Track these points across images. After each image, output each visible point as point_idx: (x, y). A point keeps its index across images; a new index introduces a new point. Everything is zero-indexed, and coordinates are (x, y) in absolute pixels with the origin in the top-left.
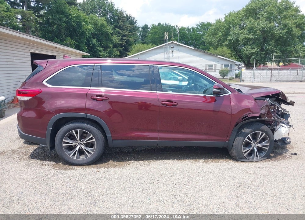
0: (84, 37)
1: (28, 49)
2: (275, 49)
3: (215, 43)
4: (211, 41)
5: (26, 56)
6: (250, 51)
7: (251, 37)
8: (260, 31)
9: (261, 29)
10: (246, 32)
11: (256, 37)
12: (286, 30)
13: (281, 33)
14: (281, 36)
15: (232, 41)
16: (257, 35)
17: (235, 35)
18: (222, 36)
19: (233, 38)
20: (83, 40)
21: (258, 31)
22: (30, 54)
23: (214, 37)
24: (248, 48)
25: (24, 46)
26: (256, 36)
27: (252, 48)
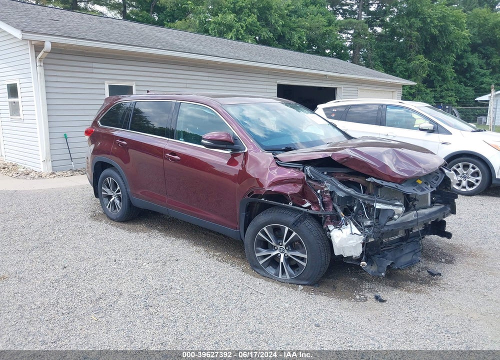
0: (453, 52)
1: (275, 81)
5: (268, 91)
20: (449, 58)
22: (276, 88)
25: (267, 76)
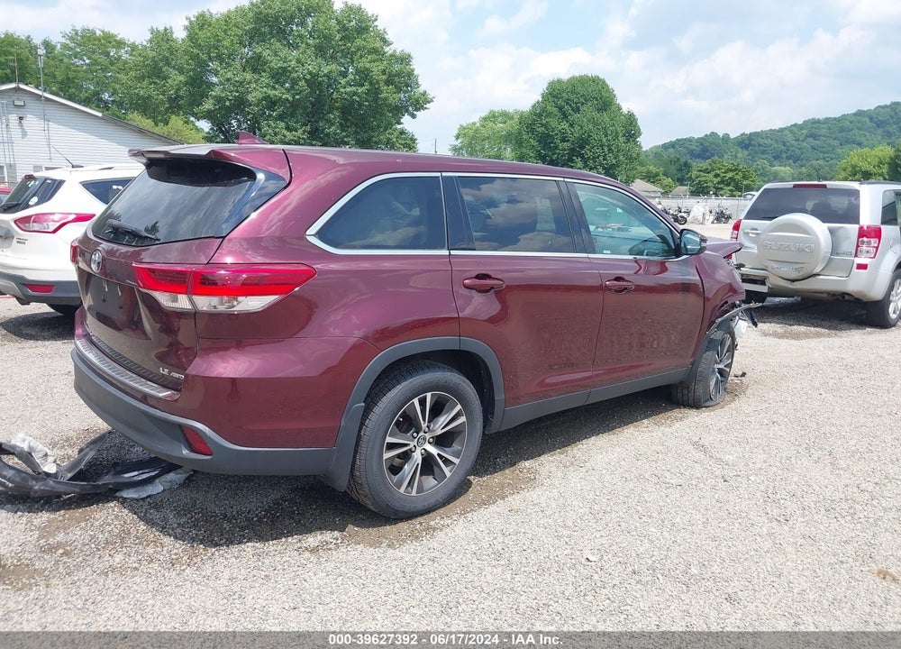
2: (345, 137)
3: (163, 102)
4: (150, 97)
6: (284, 136)
7: (284, 96)
8: (306, 81)
9: (308, 77)
10: (267, 81)
11: (297, 97)
12: (367, 86)
13: (355, 93)
14: (354, 101)
15: (227, 103)
16: (301, 92)
17: (234, 86)
18: (186, 84)
19: (229, 94)
21: (302, 83)
23: (155, 83)
24: (276, 127)
26: (297, 94)
27: (288, 129)
